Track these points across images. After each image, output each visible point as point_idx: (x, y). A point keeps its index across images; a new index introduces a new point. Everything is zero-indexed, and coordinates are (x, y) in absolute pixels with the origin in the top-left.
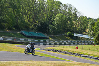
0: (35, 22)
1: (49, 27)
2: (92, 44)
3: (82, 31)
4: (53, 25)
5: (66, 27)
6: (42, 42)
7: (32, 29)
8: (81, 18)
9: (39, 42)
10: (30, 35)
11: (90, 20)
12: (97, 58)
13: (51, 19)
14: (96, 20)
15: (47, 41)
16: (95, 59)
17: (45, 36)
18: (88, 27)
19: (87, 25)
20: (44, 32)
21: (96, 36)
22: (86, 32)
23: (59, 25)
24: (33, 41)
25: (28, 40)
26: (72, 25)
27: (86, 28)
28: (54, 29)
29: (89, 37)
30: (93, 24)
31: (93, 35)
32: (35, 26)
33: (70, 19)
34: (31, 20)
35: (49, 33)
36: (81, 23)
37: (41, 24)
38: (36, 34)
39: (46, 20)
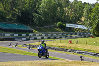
0: (14, 11)
1: (33, 17)
2: (89, 36)
3: (76, 20)
4: (38, 13)
5: (55, 15)
6: (24, 37)
7: (10, 19)
8: (75, 4)
9: (20, 37)
10: (7, 28)
11: (86, 6)
12: (97, 54)
13: (35, 5)
14: (94, 5)
15: (31, 34)
16: (94, 55)
17: (28, 28)
18: (84, 14)
19: (83, 12)
20: (26, 23)
21: (94, 26)
22: (81, 21)
23: (45, 13)
24: (12, 35)
25: (6, 35)
26: (64, 12)
27: (81, 16)
28: (40, 19)
29: (86, 28)
30: (90, 11)
31: (91, 24)
32: (14, 15)
33: (60, 5)
34: (8, 8)
35: (32, 24)
36: (75, 10)
37: (22, 13)
38: (16, 26)
39: (29, 7)
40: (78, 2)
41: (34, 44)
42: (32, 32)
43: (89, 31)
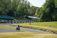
0: (6, 10)
1: (14, 13)
3: (33, 15)
4: (16, 11)
5: (24, 13)
6: (10, 22)
7: (4, 14)
8: (32, 7)
9: (8, 22)
10: (3, 18)
11: (37, 8)
12: (42, 29)
13: (15, 8)
14: (41, 8)
15: (13, 21)
16: (41, 30)
18: (36, 12)
19: (36, 11)
20: (11, 16)
21: (41, 17)
22: (35, 15)
24: (5, 21)
25: (2, 21)
26: (27, 11)
27: (35, 13)
28: (17, 14)
29: (37, 18)
30: (39, 10)
31: (39, 17)
33: (26, 8)
34: (3, 9)
35: (14, 16)
36: (32, 10)
37: (9, 11)
38: (6, 17)
39: (12, 9)
40: (34, 7)
41: (14, 25)
42: (13, 19)
43: (38, 19)
